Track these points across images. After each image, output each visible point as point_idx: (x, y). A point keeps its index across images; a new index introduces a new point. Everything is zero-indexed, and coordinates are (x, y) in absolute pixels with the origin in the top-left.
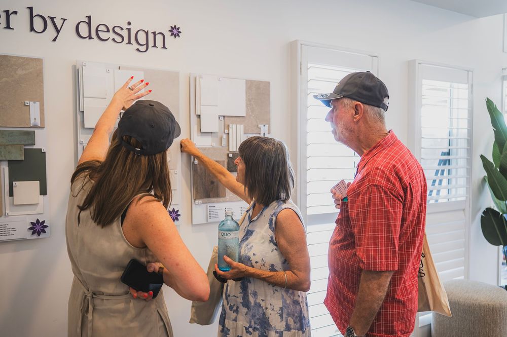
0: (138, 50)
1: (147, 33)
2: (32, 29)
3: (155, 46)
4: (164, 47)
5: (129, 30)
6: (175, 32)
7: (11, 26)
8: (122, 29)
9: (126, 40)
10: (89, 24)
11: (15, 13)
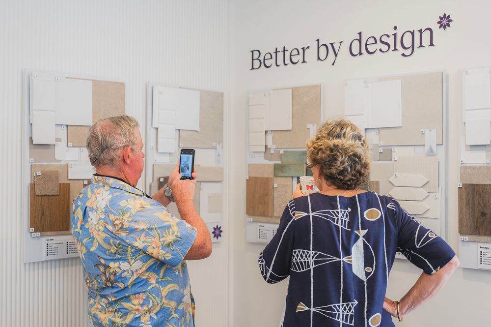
0: (403, 55)
1: (413, 33)
2: (319, 58)
3: (421, 46)
4: (432, 44)
5: (395, 35)
6: (445, 22)
7: (305, 61)
8: (388, 36)
9: (392, 47)
10: (360, 41)
11: (308, 47)
